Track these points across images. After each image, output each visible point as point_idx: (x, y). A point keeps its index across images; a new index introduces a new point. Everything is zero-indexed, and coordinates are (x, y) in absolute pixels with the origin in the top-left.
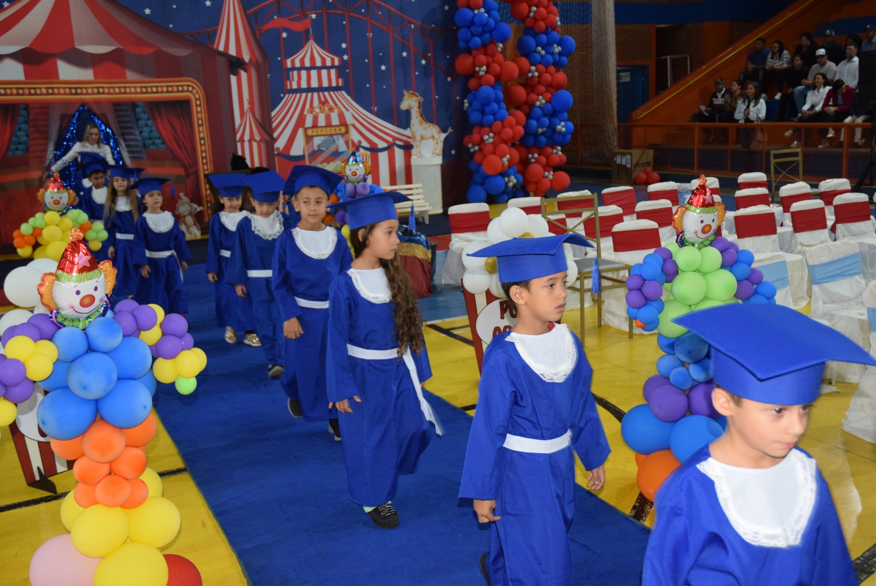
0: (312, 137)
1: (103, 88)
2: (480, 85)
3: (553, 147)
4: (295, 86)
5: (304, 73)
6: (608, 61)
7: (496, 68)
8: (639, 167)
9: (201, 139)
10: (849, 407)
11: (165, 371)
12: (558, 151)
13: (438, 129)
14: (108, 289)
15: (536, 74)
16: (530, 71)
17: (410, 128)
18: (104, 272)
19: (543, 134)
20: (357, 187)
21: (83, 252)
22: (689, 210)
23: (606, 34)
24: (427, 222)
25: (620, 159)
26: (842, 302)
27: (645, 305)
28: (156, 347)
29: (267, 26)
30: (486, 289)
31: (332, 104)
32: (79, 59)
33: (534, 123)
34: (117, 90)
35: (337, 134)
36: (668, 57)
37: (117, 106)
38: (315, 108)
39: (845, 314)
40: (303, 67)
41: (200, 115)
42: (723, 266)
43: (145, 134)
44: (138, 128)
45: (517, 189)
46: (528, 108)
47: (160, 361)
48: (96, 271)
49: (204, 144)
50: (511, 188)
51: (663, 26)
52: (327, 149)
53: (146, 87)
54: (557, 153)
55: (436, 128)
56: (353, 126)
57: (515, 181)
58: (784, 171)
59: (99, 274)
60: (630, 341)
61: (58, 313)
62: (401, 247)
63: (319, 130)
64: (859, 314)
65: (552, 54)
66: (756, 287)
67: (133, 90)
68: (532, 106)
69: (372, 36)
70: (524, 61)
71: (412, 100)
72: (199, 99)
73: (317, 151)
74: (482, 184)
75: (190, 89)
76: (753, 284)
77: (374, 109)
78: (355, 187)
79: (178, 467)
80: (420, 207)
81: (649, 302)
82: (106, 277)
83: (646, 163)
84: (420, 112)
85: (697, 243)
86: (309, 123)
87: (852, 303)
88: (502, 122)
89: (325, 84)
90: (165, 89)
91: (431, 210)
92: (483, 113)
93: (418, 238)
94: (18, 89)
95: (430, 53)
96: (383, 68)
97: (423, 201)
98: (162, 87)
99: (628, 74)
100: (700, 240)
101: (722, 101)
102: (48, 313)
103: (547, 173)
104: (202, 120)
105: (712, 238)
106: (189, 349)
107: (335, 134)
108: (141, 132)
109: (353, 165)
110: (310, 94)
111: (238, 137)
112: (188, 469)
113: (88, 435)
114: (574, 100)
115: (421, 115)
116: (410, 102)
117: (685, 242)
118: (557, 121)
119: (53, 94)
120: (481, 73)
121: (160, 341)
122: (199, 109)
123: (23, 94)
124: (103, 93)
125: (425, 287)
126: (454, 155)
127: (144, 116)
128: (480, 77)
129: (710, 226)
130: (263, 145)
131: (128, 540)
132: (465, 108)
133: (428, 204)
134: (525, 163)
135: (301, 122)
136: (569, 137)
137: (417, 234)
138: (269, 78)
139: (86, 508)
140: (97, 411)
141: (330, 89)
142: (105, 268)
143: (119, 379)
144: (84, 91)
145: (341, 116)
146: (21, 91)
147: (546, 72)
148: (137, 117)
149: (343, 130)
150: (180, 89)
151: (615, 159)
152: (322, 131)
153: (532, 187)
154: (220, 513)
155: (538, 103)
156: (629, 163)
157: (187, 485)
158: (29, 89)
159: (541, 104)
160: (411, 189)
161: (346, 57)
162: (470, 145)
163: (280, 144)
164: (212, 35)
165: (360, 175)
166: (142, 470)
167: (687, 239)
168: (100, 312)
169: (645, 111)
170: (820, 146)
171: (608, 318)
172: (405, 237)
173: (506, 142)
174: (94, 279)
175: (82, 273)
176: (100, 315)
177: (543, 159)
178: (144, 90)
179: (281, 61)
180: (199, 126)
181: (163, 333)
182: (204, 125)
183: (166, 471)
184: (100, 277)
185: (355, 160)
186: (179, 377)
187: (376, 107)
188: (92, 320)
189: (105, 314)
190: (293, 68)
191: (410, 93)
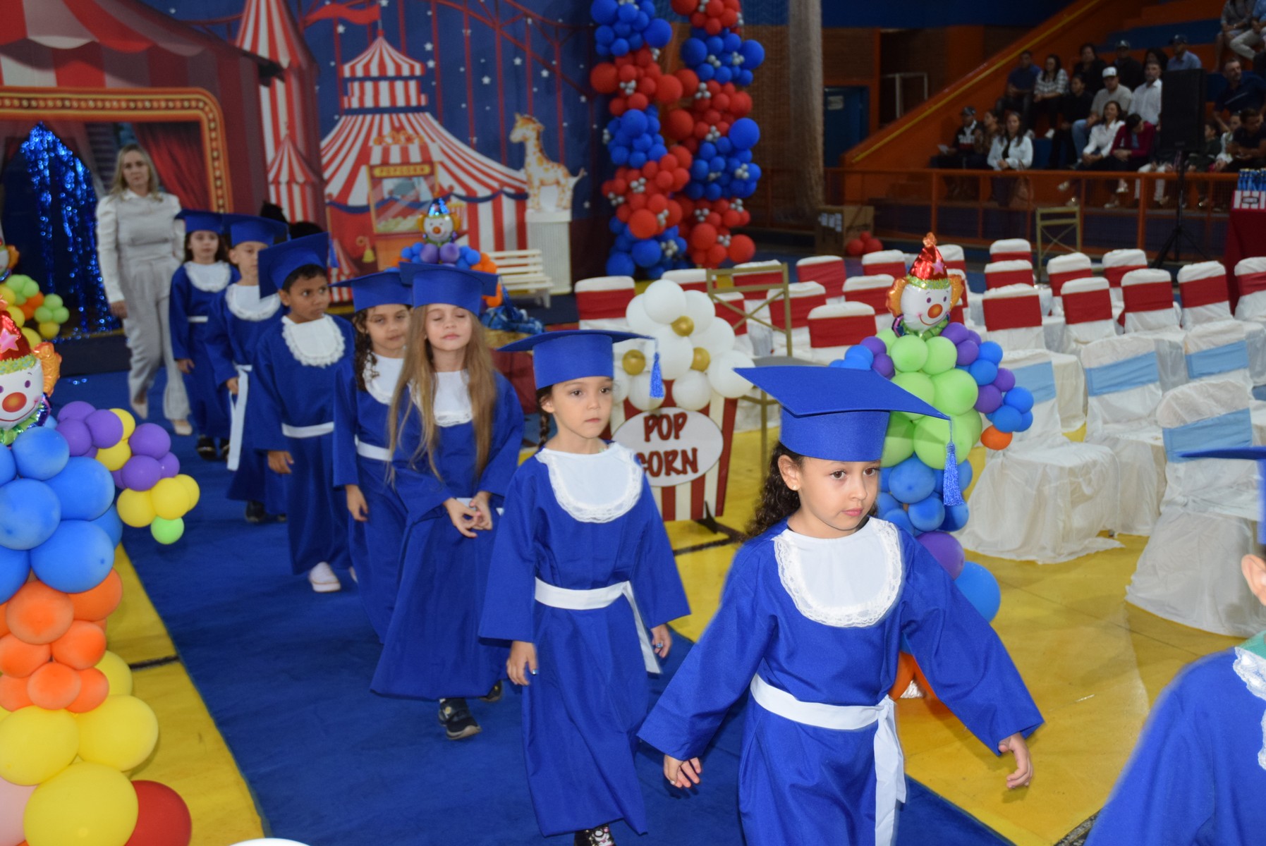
0: (381, 179)
1: (70, 100)
2: (627, 109)
3: (731, 200)
4: (355, 104)
6: (810, 78)
7: (650, 84)
8: (853, 231)
9: (216, 179)
10: (1135, 569)
11: (135, 509)
12: (738, 206)
13: (566, 171)
14: (48, 385)
15: (708, 94)
16: (698, 90)
18: (41, 359)
19: (716, 181)
20: (441, 250)
21: (7, 329)
22: (911, 283)
23: (808, 39)
24: (548, 305)
25: (826, 219)
26: (1129, 421)
28: (121, 473)
29: (316, 16)
30: (624, 399)
31: (410, 131)
32: (33, 56)
33: (703, 165)
34: (91, 104)
35: (418, 176)
36: (897, 76)
37: (91, 126)
38: (385, 137)
39: (1133, 437)
40: (367, 77)
41: (214, 144)
42: (959, 365)
45: (678, 258)
46: (696, 143)
47: (127, 495)
48: (28, 357)
49: (221, 187)
50: (669, 256)
51: (890, 30)
52: (403, 196)
53: (135, 101)
54: (736, 209)
55: (562, 170)
56: (442, 164)
57: (676, 247)
58: (1055, 237)
59: (33, 363)
63: (392, 169)
64: (1152, 438)
65: (731, 66)
66: (1006, 396)
67: (115, 104)
68: (701, 140)
69: (470, 33)
70: (691, 76)
71: (528, 129)
72: (214, 120)
73: (388, 199)
74: (629, 252)
75: (201, 105)
76: (1001, 391)
77: (472, 141)
78: (438, 250)
79: (166, 656)
80: (537, 282)
82: (43, 366)
83: (863, 226)
84: (540, 146)
85: (923, 331)
86: (376, 158)
87: (1144, 423)
88: (658, 162)
89: (401, 102)
90: (163, 104)
91: (552, 288)
92: (630, 148)
95: (556, 61)
96: (486, 80)
97: (542, 275)
98: (158, 100)
99: (840, 99)
100: (927, 327)
101: (971, 140)
103: (721, 238)
104: (218, 150)
105: (943, 324)
106: (173, 476)
107: (415, 176)
109: (435, 217)
110: (377, 117)
111: (271, 176)
112: (180, 658)
113: (15, 603)
114: (762, 133)
115: (541, 151)
116: (525, 131)
117: (905, 329)
118: (736, 162)
120: (628, 91)
121: (127, 465)
122: (213, 135)
124: (71, 108)
126: (588, 209)
128: (627, 98)
129: (940, 307)
130: (309, 190)
131: (77, 759)
132: (605, 142)
133: (548, 279)
134: (689, 223)
135: (364, 156)
136: (754, 186)
138: (317, 92)
139: (12, 710)
140: (30, 567)
141: (408, 109)
142: (44, 355)
143: (64, 519)
144: (42, 104)
145: (424, 149)
147: (723, 91)
149: (427, 169)
150: (186, 104)
151: (820, 219)
152: (395, 170)
153: (699, 257)
154: (225, 720)
155: (710, 137)
156: (839, 225)
157: (178, 681)
159: (714, 138)
160: (525, 257)
161: (431, 64)
162: (611, 195)
163: (333, 189)
164: (233, 27)
165: (445, 233)
166: (98, 656)
167: (908, 325)
168: (34, 419)
169: (863, 151)
170: (1107, 206)
173: (663, 191)
174: (25, 369)
175: (5, 360)
176: (35, 423)
177: (717, 217)
178: (132, 105)
179: (335, 67)
180: (214, 159)
181: (132, 452)
182: (221, 159)
183: (148, 660)
184: (34, 367)
185: (438, 210)
186: (157, 518)
187: (475, 136)
188: (21, 432)
189: (43, 422)
190: (354, 78)
191: (524, 118)
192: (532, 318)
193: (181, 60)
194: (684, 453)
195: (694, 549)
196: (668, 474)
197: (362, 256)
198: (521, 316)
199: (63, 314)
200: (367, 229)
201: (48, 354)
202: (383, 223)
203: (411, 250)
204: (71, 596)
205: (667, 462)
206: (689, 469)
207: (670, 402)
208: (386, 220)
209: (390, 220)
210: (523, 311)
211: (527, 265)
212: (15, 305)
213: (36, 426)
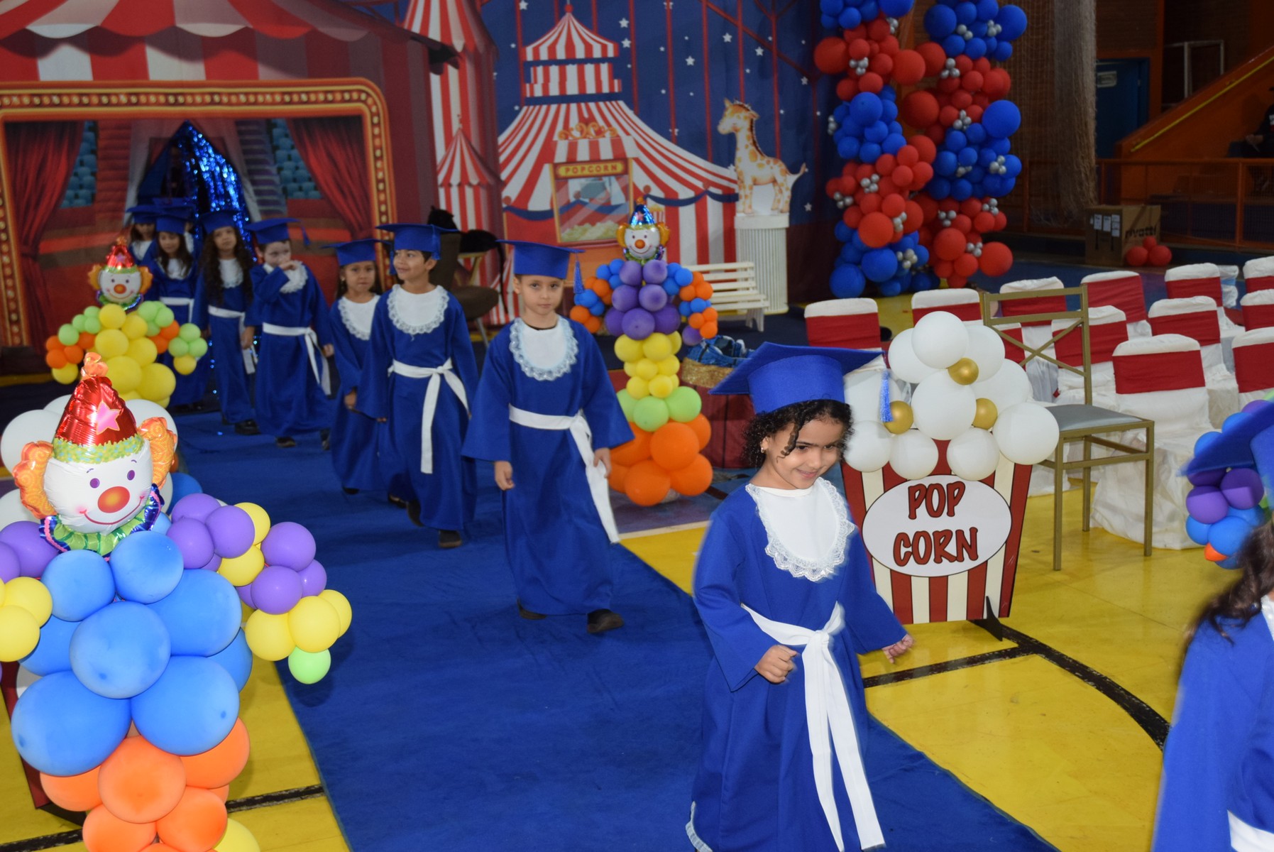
0: (566, 179)
1: (220, 94)
2: (858, 91)
3: (983, 199)
4: (538, 92)
6: (1081, 49)
7: (887, 61)
8: (1135, 236)
9: (379, 181)
11: (268, 636)
12: (992, 207)
13: (784, 167)
14: (160, 475)
15: (957, 72)
16: (945, 67)
17: (734, 165)
19: (966, 176)
20: (644, 269)
21: (107, 402)
24: (761, 328)
25: (1100, 221)
27: (1226, 517)
28: (251, 588)
30: (884, 464)
31: (601, 122)
32: (182, 46)
33: (951, 157)
34: (243, 98)
35: (609, 175)
36: (1186, 45)
37: (242, 123)
38: (572, 129)
40: (553, 61)
41: (377, 142)
43: (287, 173)
44: (275, 162)
45: (918, 272)
46: (942, 132)
47: (259, 618)
48: (132, 437)
49: (384, 191)
50: (907, 271)
52: (591, 200)
53: (290, 94)
54: (989, 211)
55: (780, 166)
56: (637, 160)
57: (915, 258)
59: (139, 446)
60: (1145, 560)
61: (56, 523)
63: (579, 167)
65: (986, 37)
67: (268, 98)
68: (948, 127)
69: (673, 6)
70: (936, 50)
71: (739, 117)
73: (574, 203)
74: (857, 263)
75: (363, 96)
77: (673, 132)
78: (642, 268)
79: (309, 785)
80: (749, 301)
81: (1233, 511)
82: (152, 448)
83: (1147, 229)
84: (753, 138)
86: (561, 155)
88: (895, 155)
89: (591, 89)
90: (321, 97)
91: (767, 308)
92: (861, 139)
94: (81, 95)
95: (772, 36)
96: (690, 61)
97: (755, 292)
98: (316, 93)
99: (1113, 75)
102: (39, 522)
103: (971, 246)
104: (381, 148)
106: (317, 595)
107: (605, 175)
108: (280, 169)
109: (638, 228)
110: (564, 106)
111: (441, 178)
112: (326, 790)
114: (1023, 117)
115: (754, 143)
116: (736, 121)
118: (990, 153)
119: (138, 104)
120: (859, 70)
121: (259, 577)
122: (377, 131)
123: (89, 105)
124: (220, 103)
126: (809, 213)
127: (286, 142)
128: (858, 78)
130: (483, 194)
132: (830, 131)
133: (763, 297)
134: (932, 229)
135: (547, 153)
136: (1012, 182)
138: (495, 78)
140: (131, 719)
141: (599, 97)
142: (154, 435)
143: (172, 655)
144: (189, 99)
145: (617, 144)
146: (85, 100)
147: (974, 68)
148: (275, 143)
149: (620, 167)
150: (347, 96)
151: (1092, 222)
152: (583, 169)
153: (944, 270)
155: (959, 123)
156: (1116, 229)
158: (100, 95)
159: (964, 124)
160: (734, 270)
161: (626, 43)
162: (837, 196)
163: (512, 191)
164: (401, 9)
165: (650, 246)
168: (140, 520)
169: (1145, 139)
171: (1102, 516)
172: (726, 356)
173: (900, 190)
174: (128, 455)
175: (103, 445)
176: (140, 525)
177: (966, 221)
178: (287, 98)
179: (516, 49)
180: (376, 159)
181: (265, 562)
182: (385, 158)
183: (286, 791)
184: (140, 452)
185: (642, 219)
186: (297, 649)
187: (677, 128)
188: (123, 537)
189: (152, 524)
190: (537, 62)
191: (734, 105)
193: (341, 46)
194: (960, 533)
195: (973, 661)
196: (938, 561)
198: (740, 346)
199: (201, 347)
201: (158, 433)
202: (568, 231)
203: (608, 267)
204: (182, 758)
205: (937, 545)
206: (966, 554)
207: (943, 467)
208: (572, 227)
209: (576, 227)
210: (741, 342)
211: (734, 280)
212: (147, 337)
213: (142, 528)
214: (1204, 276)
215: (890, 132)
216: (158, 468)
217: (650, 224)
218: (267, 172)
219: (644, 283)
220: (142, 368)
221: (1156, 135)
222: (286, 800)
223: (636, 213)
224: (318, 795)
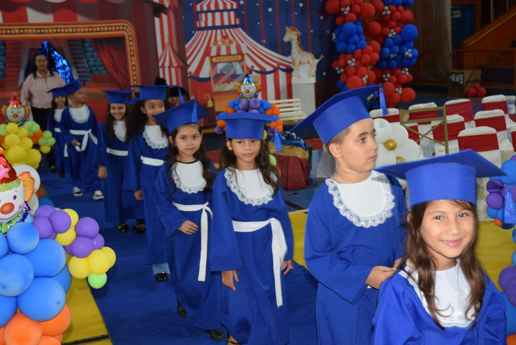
0: (216, 63)
1: (60, 28)
2: (345, 22)
3: (402, 69)
4: (203, 25)
5: (210, 15)
7: (358, 8)
8: (470, 84)
9: (133, 66)
11: (78, 268)
12: (406, 72)
13: (313, 56)
14: (28, 197)
15: (389, 12)
16: (384, 10)
19: (394, 59)
21: (3, 165)
25: (454, 77)
28: (70, 247)
31: (231, 38)
32: (43, 7)
33: (387, 50)
34: (71, 30)
35: (235, 61)
37: (71, 41)
38: (218, 41)
40: (209, 11)
44: (86, 58)
45: (374, 101)
46: (383, 39)
47: (74, 259)
48: (15, 181)
49: (135, 70)
50: (369, 101)
52: (228, 72)
53: (92, 27)
54: (405, 74)
55: (311, 56)
56: (248, 54)
59: (18, 184)
62: (285, 149)
63: (222, 58)
67: (82, 30)
68: (385, 37)
70: (380, 3)
71: (293, 34)
72: (131, 36)
73: (220, 74)
75: (125, 28)
77: (263, 42)
78: (249, 102)
79: (102, 334)
80: (299, 116)
82: (24, 185)
83: (475, 80)
84: (299, 43)
86: (214, 53)
88: (362, 49)
89: (226, 23)
90: (106, 29)
92: (347, 43)
93: (298, 142)
96: (270, 10)
97: (301, 112)
98: (103, 27)
99: (459, 12)
103: (397, 89)
104: (133, 51)
106: (100, 249)
108: (88, 61)
109: (246, 84)
110: (214, 31)
111: (160, 64)
112: (110, 337)
113: (8, 327)
114: (419, 32)
115: (300, 46)
116: (291, 36)
118: (405, 48)
119: (23, 33)
120: (346, 12)
121: (74, 242)
122: (131, 43)
123: (1, 34)
124: (61, 32)
125: (303, 181)
126: (325, 76)
127: (91, 49)
128: (345, 16)
130: (179, 70)
132: (333, 40)
133: (304, 114)
135: (207, 52)
136: (415, 61)
137: (297, 139)
138: (183, 19)
140: (17, 306)
141: (230, 26)
142: (25, 179)
143: (35, 277)
144: (47, 31)
145: (238, 47)
147: (397, 10)
148: (85, 50)
149: (240, 57)
150: (117, 28)
151: (450, 77)
152: (224, 59)
155: (390, 35)
156: (461, 81)
158: (6, 30)
159: (393, 35)
160: (292, 102)
161: (242, 2)
162: (337, 68)
163: (192, 69)
165: (252, 92)
168: (20, 217)
169: (473, 40)
172: (288, 141)
173: (365, 66)
174: (13, 189)
175: (2, 184)
176: (20, 219)
177: (395, 78)
178: (91, 30)
179: (192, 6)
180: (131, 56)
181: (77, 235)
182: (135, 56)
183: (92, 337)
184: (18, 187)
185: (248, 80)
186: (92, 273)
187: (265, 39)
188: (12, 225)
189: (25, 219)
190: (202, 11)
191: (291, 29)
192: (298, 138)
193: (115, 5)
197: (207, 104)
198: (293, 136)
199: (52, 141)
200: (209, 90)
201: (27, 178)
202: (217, 86)
203: (234, 102)
204: (41, 322)
208: (219, 85)
209: (221, 85)
210: (294, 134)
211: (292, 107)
212: (28, 137)
213: (20, 221)
214: (499, 100)
215: (360, 39)
216: (27, 194)
217: (252, 82)
218: (82, 63)
219: (250, 109)
220: (26, 151)
221: (479, 38)
222: (92, 342)
223: (246, 78)
224: (106, 339)
